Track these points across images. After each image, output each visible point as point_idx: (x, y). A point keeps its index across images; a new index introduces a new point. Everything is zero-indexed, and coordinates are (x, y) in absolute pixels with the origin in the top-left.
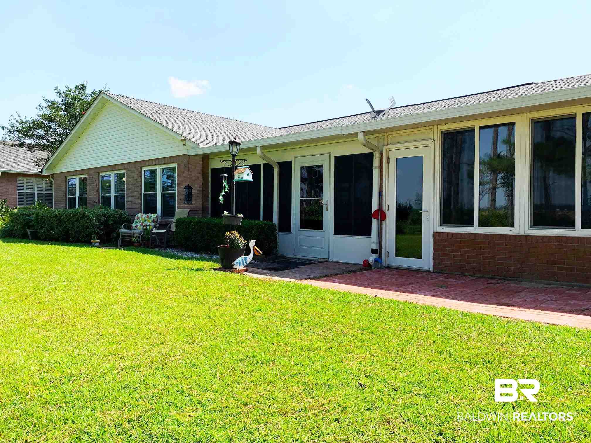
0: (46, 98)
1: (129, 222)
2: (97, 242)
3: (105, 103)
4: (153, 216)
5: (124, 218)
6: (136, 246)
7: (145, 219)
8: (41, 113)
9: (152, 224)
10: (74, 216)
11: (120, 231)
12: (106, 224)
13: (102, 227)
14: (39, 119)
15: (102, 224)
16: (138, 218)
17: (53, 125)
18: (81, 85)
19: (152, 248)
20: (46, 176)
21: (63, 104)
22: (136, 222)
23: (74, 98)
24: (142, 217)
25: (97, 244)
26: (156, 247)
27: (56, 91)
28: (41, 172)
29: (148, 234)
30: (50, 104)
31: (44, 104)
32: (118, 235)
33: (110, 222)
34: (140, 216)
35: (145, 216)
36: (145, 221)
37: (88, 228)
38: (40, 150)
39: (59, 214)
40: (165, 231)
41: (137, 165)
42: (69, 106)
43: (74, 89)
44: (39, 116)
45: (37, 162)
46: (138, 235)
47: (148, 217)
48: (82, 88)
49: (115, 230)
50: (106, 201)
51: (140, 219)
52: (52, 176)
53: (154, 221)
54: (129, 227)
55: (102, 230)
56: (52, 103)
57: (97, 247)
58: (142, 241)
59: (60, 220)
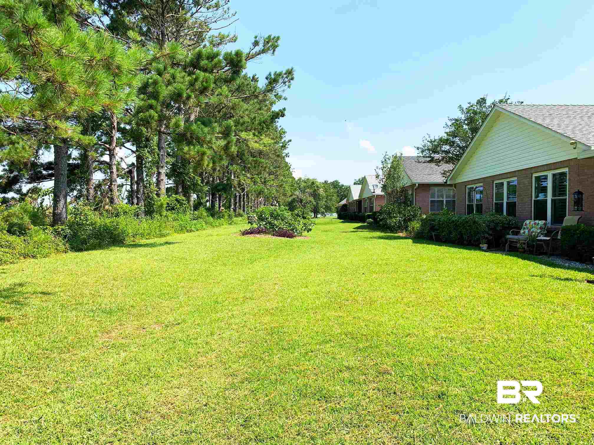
0: (451, 118)
1: (517, 228)
2: (485, 246)
3: (498, 115)
4: (541, 223)
5: (512, 224)
6: (521, 252)
7: (532, 226)
8: (448, 130)
9: (539, 231)
10: (467, 222)
11: (508, 236)
12: (494, 229)
13: (491, 232)
14: (445, 136)
15: (491, 229)
16: (526, 225)
17: (457, 140)
18: (481, 99)
19: (537, 255)
20: (450, 185)
21: (465, 120)
22: (524, 229)
23: (475, 113)
24: (530, 223)
25: (485, 248)
26: (541, 254)
27: (459, 109)
28: (446, 182)
29: (533, 241)
30: (454, 121)
31: (449, 123)
32: (506, 240)
33: (498, 228)
34: (528, 223)
35: (533, 222)
36: (533, 228)
37: (478, 233)
38: (447, 162)
39: (456, 220)
40: (549, 238)
41: (527, 172)
42: (471, 121)
43: (476, 104)
44: (446, 133)
45: (444, 174)
46: (524, 242)
47: (535, 224)
48: (482, 101)
49: (504, 235)
50: (499, 208)
51: (528, 226)
52: (455, 185)
53: (541, 228)
54: (517, 233)
55: (491, 235)
56: (456, 120)
57: (485, 251)
58: (528, 247)
59: (456, 225)
